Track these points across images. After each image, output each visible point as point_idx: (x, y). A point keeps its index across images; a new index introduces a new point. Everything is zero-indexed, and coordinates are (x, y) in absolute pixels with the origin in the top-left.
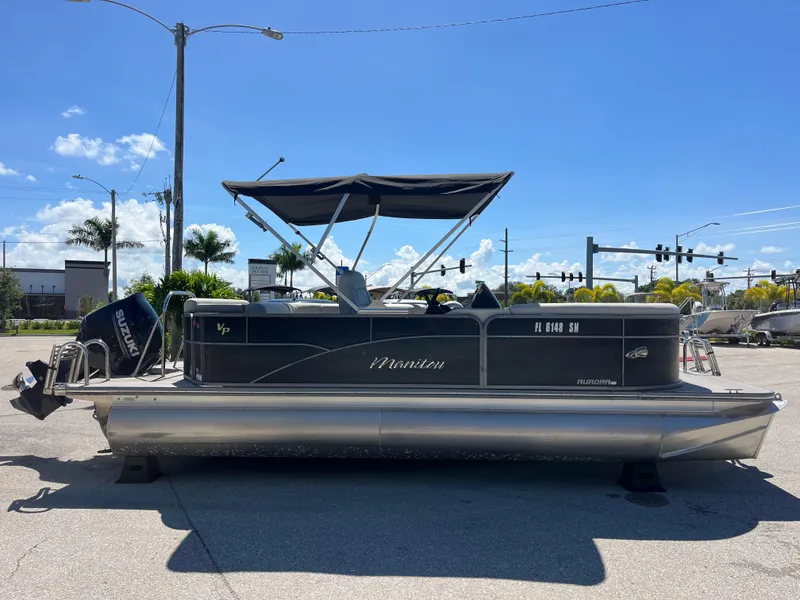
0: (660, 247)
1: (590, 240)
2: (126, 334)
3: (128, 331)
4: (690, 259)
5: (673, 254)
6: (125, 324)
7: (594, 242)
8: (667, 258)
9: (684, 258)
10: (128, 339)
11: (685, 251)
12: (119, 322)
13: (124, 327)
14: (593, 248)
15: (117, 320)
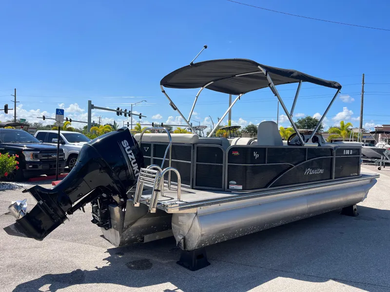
0: (118, 109)
1: (90, 102)
2: (132, 159)
3: (133, 157)
4: (129, 115)
5: (123, 112)
6: (131, 151)
7: (92, 104)
8: (121, 114)
9: (127, 115)
10: (134, 163)
11: (128, 111)
12: (126, 150)
13: (131, 154)
14: (91, 107)
15: (124, 148)
